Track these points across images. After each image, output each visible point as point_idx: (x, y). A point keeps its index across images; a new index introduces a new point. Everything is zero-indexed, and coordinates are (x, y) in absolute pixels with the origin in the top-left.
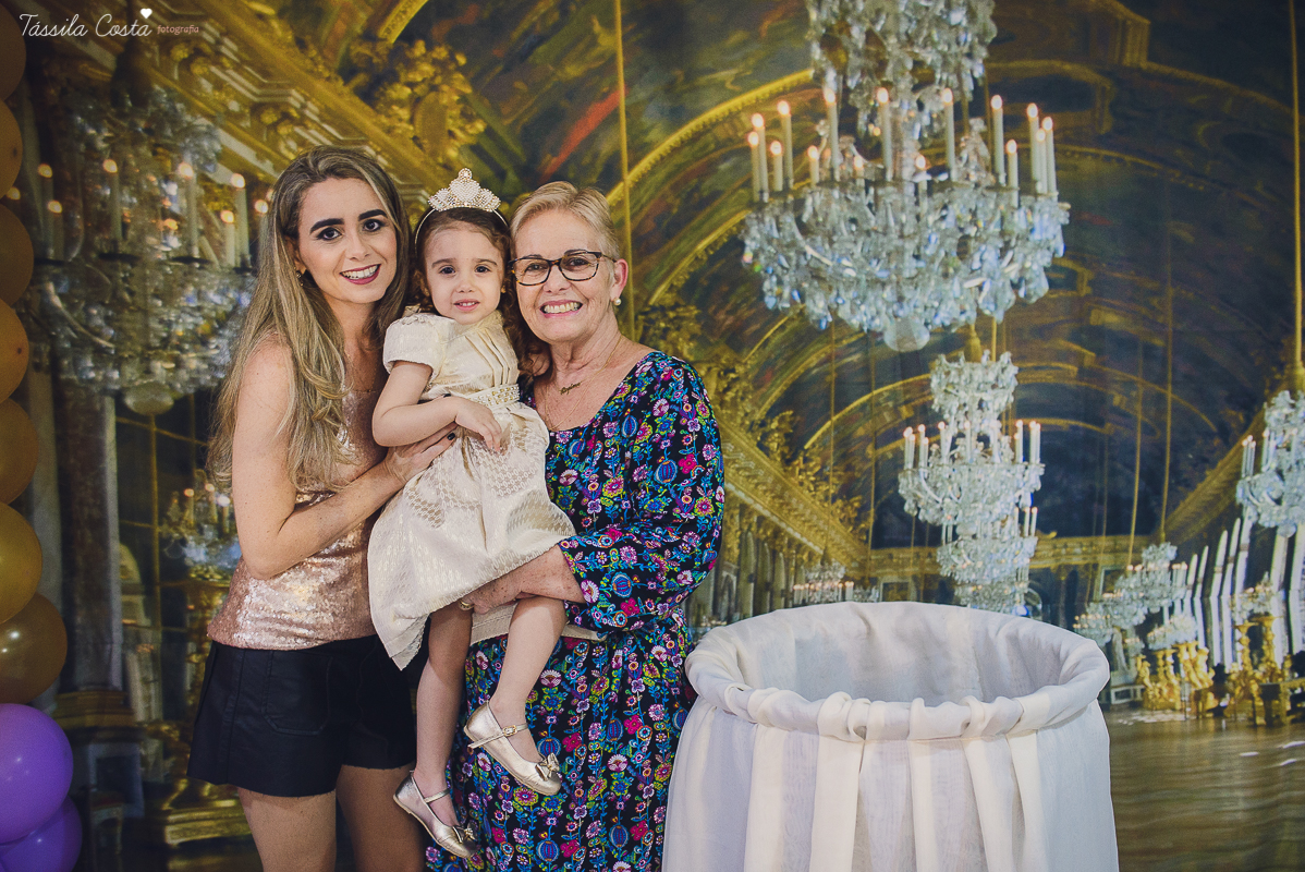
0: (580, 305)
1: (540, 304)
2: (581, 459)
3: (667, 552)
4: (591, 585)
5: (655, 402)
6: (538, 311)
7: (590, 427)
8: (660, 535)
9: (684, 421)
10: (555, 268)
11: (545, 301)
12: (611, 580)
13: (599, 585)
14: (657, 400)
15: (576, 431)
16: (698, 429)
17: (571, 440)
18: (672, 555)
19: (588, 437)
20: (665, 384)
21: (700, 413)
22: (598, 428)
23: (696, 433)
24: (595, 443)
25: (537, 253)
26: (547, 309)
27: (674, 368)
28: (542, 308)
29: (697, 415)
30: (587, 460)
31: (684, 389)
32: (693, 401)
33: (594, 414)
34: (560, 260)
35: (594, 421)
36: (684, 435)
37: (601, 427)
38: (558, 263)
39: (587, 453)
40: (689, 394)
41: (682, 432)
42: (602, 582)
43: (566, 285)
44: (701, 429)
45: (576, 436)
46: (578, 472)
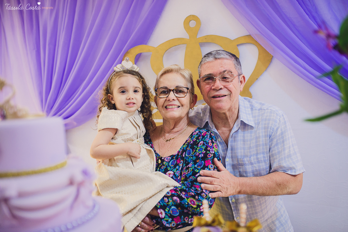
0: (179, 107)
1: (165, 105)
2: (175, 167)
3: (197, 197)
4: (162, 211)
5: (199, 143)
6: (164, 108)
7: (178, 155)
8: (194, 190)
9: (209, 149)
10: (172, 92)
11: (167, 104)
12: (170, 209)
13: (165, 211)
14: (200, 142)
15: (172, 157)
16: (214, 153)
17: (170, 160)
18: (198, 198)
19: (177, 158)
20: (203, 137)
21: (215, 147)
22: (181, 155)
23: (213, 154)
24: (180, 161)
25: (166, 86)
26: (168, 107)
27: (207, 131)
28: (166, 107)
29: (213, 148)
30: (177, 167)
31: (210, 138)
32: (213, 143)
33: (178, 149)
34: (174, 89)
35: (179, 152)
36: (208, 153)
37: (182, 154)
38: (173, 91)
39: (177, 165)
40: (212, 140)
41: (208, 152)
42: (166, 210)
43: (175, 99)
44: (215, 153)
45: (172, 158)
46: (174, 172)
